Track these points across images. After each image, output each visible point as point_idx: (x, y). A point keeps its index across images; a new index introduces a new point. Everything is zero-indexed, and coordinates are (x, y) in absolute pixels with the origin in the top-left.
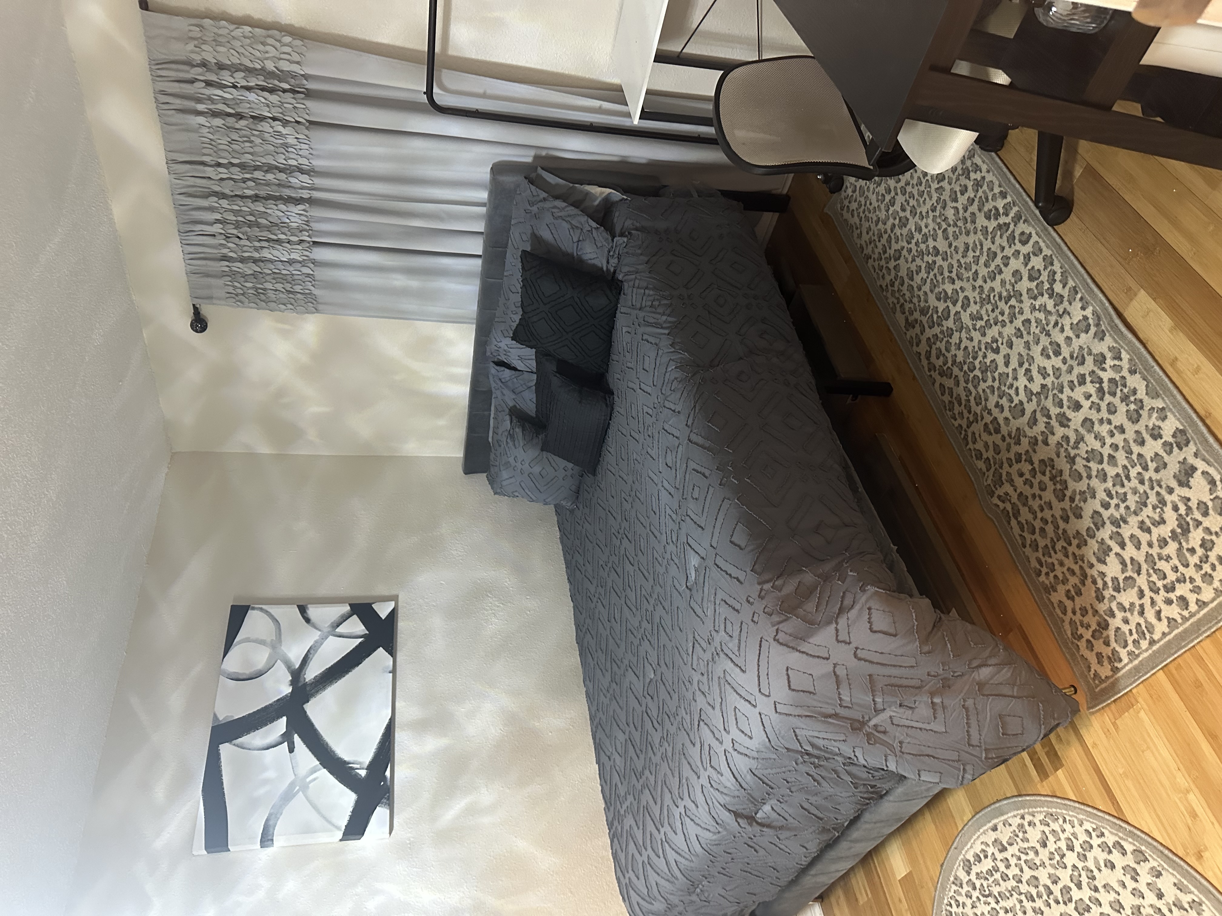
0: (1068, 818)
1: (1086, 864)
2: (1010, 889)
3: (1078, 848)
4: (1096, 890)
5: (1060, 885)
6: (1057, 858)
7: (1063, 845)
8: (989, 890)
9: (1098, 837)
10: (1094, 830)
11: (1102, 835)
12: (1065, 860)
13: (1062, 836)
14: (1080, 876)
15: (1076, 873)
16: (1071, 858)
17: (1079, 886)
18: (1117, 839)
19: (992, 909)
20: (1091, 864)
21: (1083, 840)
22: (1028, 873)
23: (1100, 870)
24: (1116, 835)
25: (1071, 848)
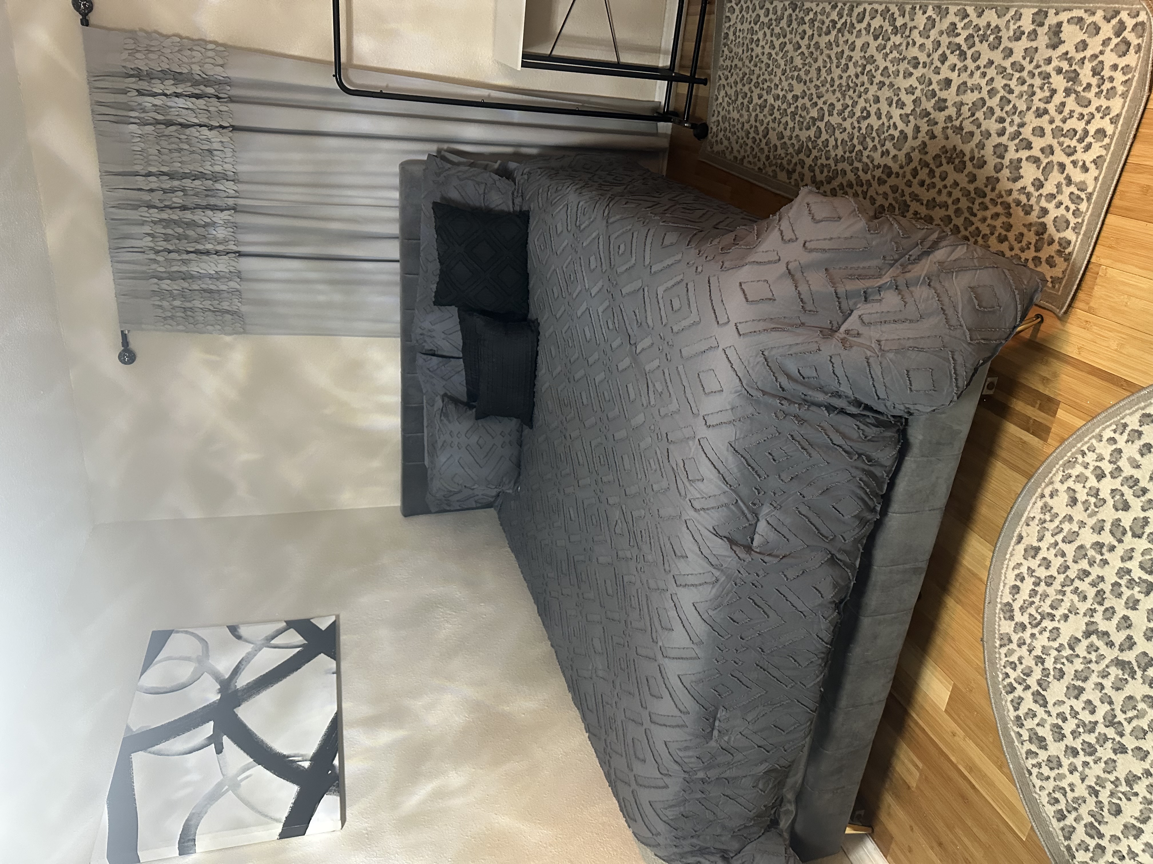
0: (1085, 448)
1: (1124, 475)
2: (1060, 588)
3: (1107, 467)
4: (1144, 491)
5: (1108, 526)
6: (1093, 500)
7: (1092, 482)
8: (1040, 613)
9: (1121, 434)
10: (1115, 431)
11: (1125, 426)
12: (1102, 495)
13: (1088, 473)
14: (1122, 495)
15: (1118, 497)
16: (1106, 486)
17: (1126, 507)
18: (1141, 412)
19: (1051, 631)
20: (1128, 470)
21: (1109, 452)
22: (1070, 550)
23: (1138, 467)
24: (1137, 410)
25: (1100, 476)
